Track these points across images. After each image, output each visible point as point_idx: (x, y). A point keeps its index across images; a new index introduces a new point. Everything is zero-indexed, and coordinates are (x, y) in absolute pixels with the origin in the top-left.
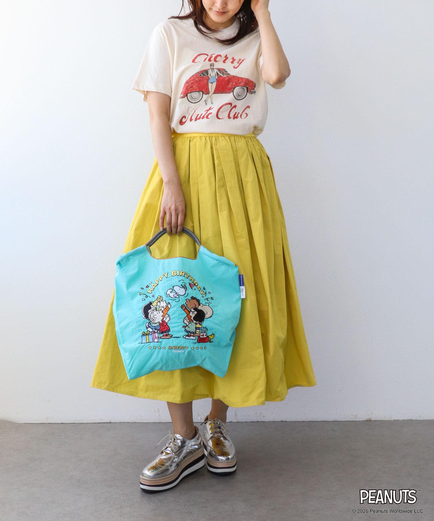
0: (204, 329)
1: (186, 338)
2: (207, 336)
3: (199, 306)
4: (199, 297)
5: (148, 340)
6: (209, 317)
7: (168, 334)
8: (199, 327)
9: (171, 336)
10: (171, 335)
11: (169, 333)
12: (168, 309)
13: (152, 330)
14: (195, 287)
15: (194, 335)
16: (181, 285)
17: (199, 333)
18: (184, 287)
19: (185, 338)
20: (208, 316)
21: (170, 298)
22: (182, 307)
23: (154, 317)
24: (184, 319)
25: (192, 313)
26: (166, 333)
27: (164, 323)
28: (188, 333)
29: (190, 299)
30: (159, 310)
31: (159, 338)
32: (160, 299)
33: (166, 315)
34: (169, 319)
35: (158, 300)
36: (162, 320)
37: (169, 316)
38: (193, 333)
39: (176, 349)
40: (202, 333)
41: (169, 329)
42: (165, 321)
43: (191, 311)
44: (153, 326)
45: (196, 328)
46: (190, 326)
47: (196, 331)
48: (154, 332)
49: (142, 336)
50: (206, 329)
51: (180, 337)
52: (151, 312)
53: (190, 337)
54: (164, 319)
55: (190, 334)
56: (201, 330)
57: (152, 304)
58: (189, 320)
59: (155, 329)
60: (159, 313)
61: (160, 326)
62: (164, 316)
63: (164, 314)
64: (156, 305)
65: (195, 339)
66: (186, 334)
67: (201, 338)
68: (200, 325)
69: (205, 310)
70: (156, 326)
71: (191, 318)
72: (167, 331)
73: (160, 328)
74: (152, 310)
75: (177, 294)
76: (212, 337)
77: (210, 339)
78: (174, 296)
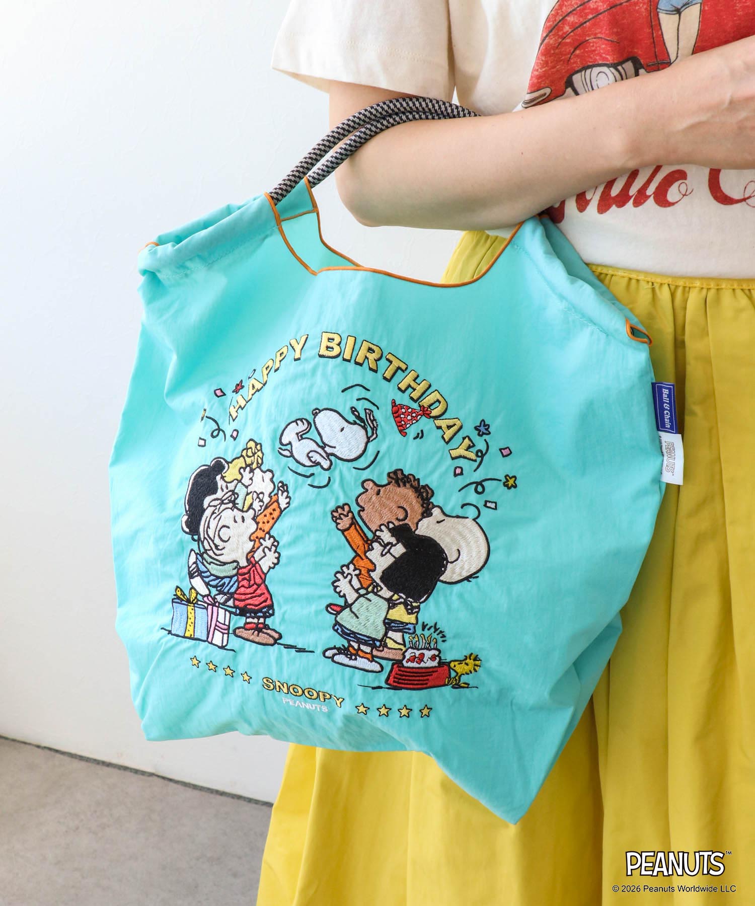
0: (427, 632)
1: (337, 658)
2: (439, 663)
3: (425, 520)
4: (434, 475)
5: (192, 627)
6: (465, 574)
7: (264, 623)
8: (402, 623)
9: (276, 636)
10: (274, 630)
11: (269, 621)
12: (278, 510)
13: (207, 593)
15: (375, 653)
16: (353, 410)
17: (397, 646)
19: (332, 658)
20: (458, 570)
22: (337, 514)
23: (219, 535)
24: (337, 575)
25: (383, 552)
26: (259, 620)
27: (254, 571)
28: (350, 638)
29: (385, 482)
30: (245, 509)
31: (231, 631)
32: (256, 456)
33: (264, 539)
34: (276, 561)
35: (246, 458)
36: (249, 558)
37: (276, 544)
38: (374, 642)
39: (295, 694)
40: (414, 649)
41: (271, 603)
42: (260, 563)
43: (376, 541)
44: (212, 575)
45: (386, 621)
46: (362, 610)
47: (386, 634)
48: (214, 602)
49: (173, 602)
50: (434, 632)
51: (310, 650)
52: (214, 508)
53: (353, 657)
54: (255, 556)
55: (356, 646)
56: (409, 634)
57: (224, 471)
58: (361, 580)
59: (219, 589)
60: (241, 520)
61: (240, 580)
62: (257, 540)
63: (261, 529)
64: (236, 482)
65: (379, 672)
66: (341, 642)
67: (408, 670)
68: (409, 614)
69: (453, 540)
70: (223, 578)
71: (370, 575)
72: (261, 612)
73: (238, 588)
74: (219, 502)
75: (327, 449)
76: (467, 668)
77: (457, 673)
78: (310, 455)
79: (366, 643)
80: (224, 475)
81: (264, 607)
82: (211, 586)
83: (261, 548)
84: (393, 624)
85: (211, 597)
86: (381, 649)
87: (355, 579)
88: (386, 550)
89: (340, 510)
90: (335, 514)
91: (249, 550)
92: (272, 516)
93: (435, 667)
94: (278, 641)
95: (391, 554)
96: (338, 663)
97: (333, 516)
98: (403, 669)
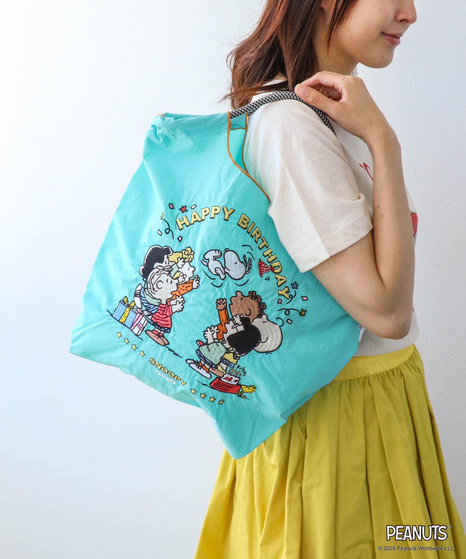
0: (238, 370)
1: (191, 365)
2: (237, 384)
3: (258, 319)
4: (269, 299)
5: (125, 318)
6: (266, 350)
7: (163, 334)
8: (229, 361)
9: (166, 343)
10: (166, 340)
11: (165, 334)
12: (191, 287)
13: (140, 307)
14: (271, 274)
15: (211, 370)
16: (244, 256)
17: (222, 371)
18: (247, 263)
19: (189, 364)
20: (264, 347)
21: (206, 269)
22: (220, 301)
23: (157, 284)
24: (208, 329)
25: (233, 326)
26: (161, 332)
27: (167, 308)
28: (202, 359)
29: (246, 295)
30: (174, 278)
31: (145, 330)
32: (189, 256)
33: (179, 297)
34: (180, 310)
35: (184, 254)
36: (167, 301)
37: (184, 302)
38: (212, 364)
39: (163, 371)
40: (229, 374)
41: (170, 327)
42: (172, 306)
43: (232, 320)
44: (146, 300)
45: (222, 358)
46: (212, 349)
47: (219, 364)
48: (142, 313)
49: (120, 302)
50: (242, 371)
51: (181, 356)
52: (159, 270)
53: (200, 368)
54: (171, 302)
55: (203, 363)
56: (230, 367)
57: (170, 255)
58: (218, 335)
59: (147, 308)
60: (170, 282)
61: (159, 309)
62: (175, 296)
63: (179, 291)
64: (174, 263)
65: (209, 378)
66: (197, 358)
67: (222, 382)
68: (234, 358)
69: (267, 333)
70: (151, 304)
71: (223, 335)
72: (164, 329)
73: (156, 312)
74: (162, 268)
75: (226, 270)
76: (248, 390)
77: (243, 391)
78: (217, 269)
79: (208, 364)
80: (169, 256)
81: (167, 327)
82: (143, 305)
83: (176, 300)
84: (224, 360)
85: (141, 310)
86: (214, 369)
87: (216, 333)
88: (235, 326)
89: (221, 300)
90: (218, 301)
91: (169, 298)
92: (187, 289)
93: (235, 385)
94: (166, 345)
95: (237, 329)
96: (191, 367)
97: (217, 302)
98: (220, 381)
